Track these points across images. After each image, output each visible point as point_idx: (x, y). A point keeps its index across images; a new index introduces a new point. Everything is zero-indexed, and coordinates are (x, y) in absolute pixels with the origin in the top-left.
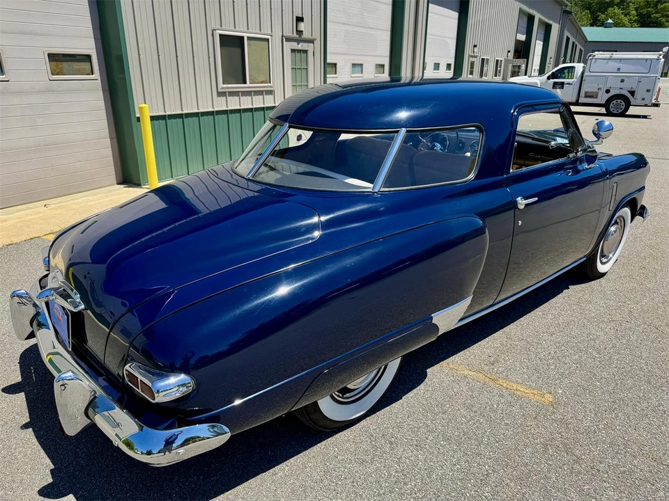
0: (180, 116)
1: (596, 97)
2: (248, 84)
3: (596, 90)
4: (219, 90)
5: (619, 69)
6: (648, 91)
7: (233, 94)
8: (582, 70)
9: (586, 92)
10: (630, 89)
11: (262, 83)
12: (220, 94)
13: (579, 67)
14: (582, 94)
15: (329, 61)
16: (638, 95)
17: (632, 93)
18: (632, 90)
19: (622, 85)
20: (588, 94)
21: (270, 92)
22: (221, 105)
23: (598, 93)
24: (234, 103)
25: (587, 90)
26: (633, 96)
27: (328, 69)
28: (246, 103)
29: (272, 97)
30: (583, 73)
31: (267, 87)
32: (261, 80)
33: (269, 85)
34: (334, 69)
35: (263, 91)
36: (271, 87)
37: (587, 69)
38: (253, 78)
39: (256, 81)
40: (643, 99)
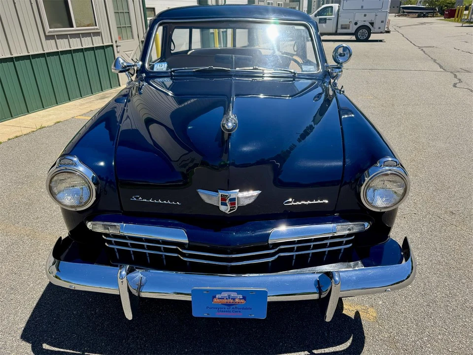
0: (11, 60)
1: (349, 28)
2: (75, 28)
3: (348, 23)
4: (47, 34)
5: (362, 7)
6: (382, 22)
7: (61, 37)
8: (337, 9)
9: (342, 25)
10: (370, 21)
11: (88, 26)
12: (48, 38)
13: (336, 6)
14: (339, 26)
15: (147, 6)
16: (376, 25)
17: (372, 24)
18: (373, 21)
19: (365, 18)
20: (343, 26)
21: (98, 34)
22: (50, 47)
23: (349, 25)
24: (63, 45)
25: (342, 24)
26: (373, 26)
27: (148, 13)
28: (76, 44)
29: (100, 38)
30: (338, 11)
31: (94, 29)
32: (87, 23)
33: (96, 27)
34: (153, 12)
35: (90, 33)
36: (97, 29)
37: (341, 8)
38: (79, 22)
39: (82, 25)
40: (379, 28)
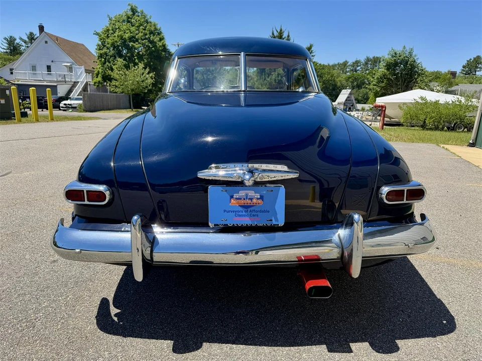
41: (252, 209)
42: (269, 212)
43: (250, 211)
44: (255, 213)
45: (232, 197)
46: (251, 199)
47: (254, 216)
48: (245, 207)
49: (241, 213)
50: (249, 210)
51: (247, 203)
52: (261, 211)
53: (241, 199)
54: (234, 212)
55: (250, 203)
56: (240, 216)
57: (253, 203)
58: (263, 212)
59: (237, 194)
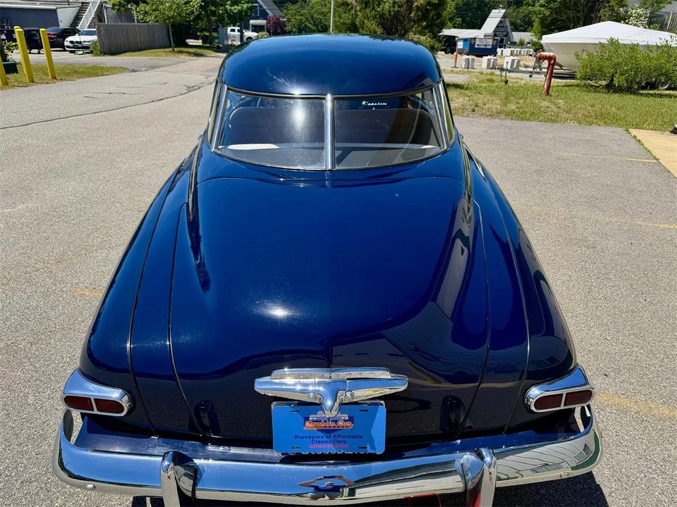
41: (336, 433)
42: (361, 437)
43: (335, 436)
44: (342, 439)
45: (307, 419)
46: (336, 422)
47: (339, 442)
48: (327, 431)
49: (321, 440)
50: (333, 435)
51: (330, 427)
52: (350, 437)
53: (320, 421)
54: (310, 437)
55: (334, 427)
56: (319, 442)
57: (339, 427)
58: (353, 437)
59: (314, 416)
